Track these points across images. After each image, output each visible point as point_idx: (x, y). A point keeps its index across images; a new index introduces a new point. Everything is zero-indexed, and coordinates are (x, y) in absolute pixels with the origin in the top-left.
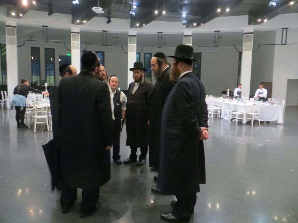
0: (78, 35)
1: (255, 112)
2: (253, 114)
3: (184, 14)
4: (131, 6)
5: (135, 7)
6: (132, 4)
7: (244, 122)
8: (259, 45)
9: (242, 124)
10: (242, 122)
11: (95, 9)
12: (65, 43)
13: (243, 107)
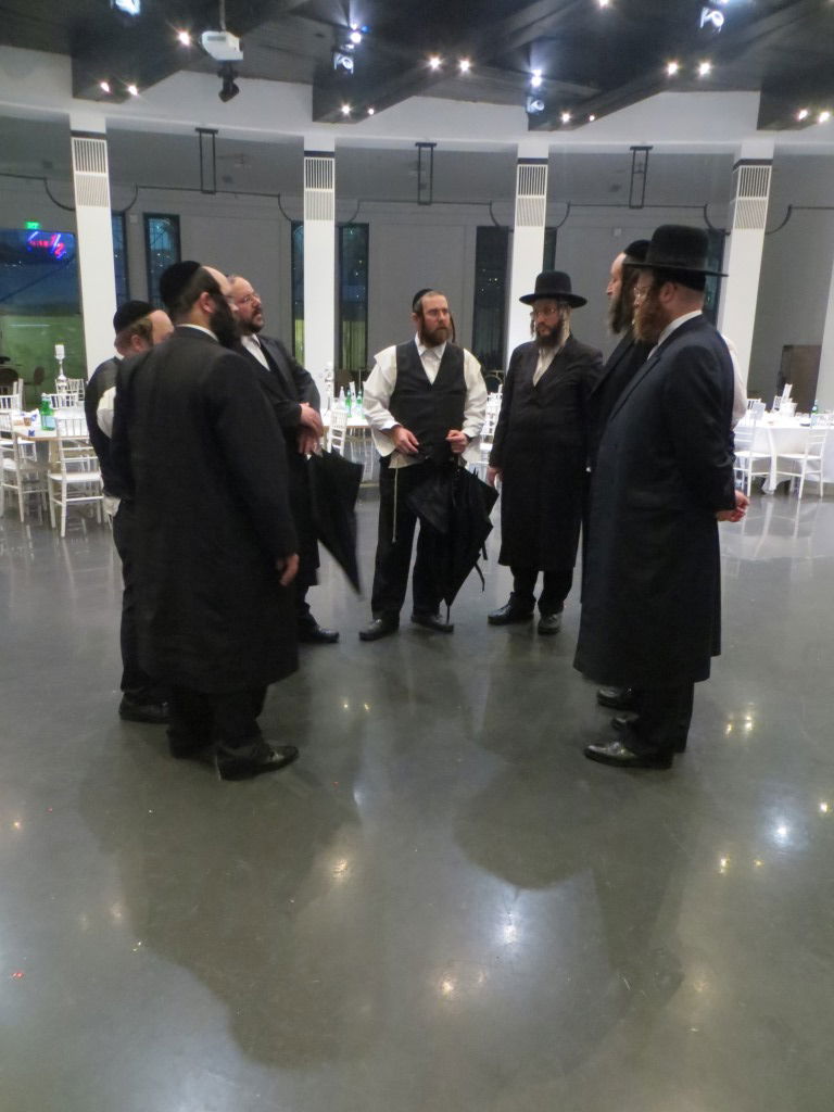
0: (102, 145)
1: (810, 453)
2: (804, 458)
3: (537, 76)
4: (341, 33)
5: (356, 38)
6: (344, 23)
7: (772, 485)
8: (790, 208)
9: (763, 493)
10: (764, 488)
11: (210, 39)
12: (45, 179)
13: (770, 435)
